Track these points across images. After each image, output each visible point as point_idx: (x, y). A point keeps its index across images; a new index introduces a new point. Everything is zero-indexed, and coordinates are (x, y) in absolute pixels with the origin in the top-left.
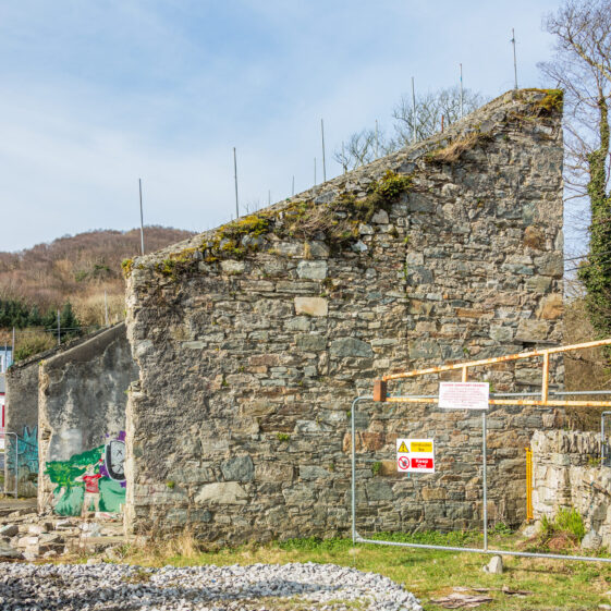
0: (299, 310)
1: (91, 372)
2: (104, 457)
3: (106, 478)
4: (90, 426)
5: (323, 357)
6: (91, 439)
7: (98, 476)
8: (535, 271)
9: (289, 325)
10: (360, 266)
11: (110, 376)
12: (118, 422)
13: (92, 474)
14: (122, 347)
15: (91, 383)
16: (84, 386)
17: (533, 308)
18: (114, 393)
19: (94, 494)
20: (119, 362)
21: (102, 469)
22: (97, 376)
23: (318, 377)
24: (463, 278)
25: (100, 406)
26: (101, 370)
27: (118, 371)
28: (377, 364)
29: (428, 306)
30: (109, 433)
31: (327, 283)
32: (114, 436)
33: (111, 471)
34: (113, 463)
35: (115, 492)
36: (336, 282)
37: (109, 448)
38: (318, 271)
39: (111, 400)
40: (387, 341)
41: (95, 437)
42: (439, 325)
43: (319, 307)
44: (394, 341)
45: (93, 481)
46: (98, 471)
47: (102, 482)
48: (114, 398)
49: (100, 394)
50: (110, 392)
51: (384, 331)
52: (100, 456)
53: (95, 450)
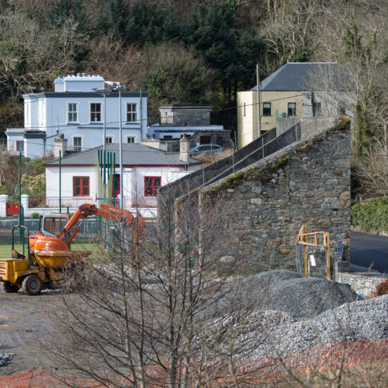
0: (252, 202)
5: (260, 217)
8: (339, 184)
9: (249, 207)
10: (272, 187)
17: (338, 197)
23: (258, 223)
24: (311, 189)
28: (279, 218)
29: (297, 199)
31: (261, 193)
36: (264, 193)
38: (258, 190)
40: (282, 211)
42: (301, 205)
43: (259, 201)
44: (285, 211)
51: (281, 208)
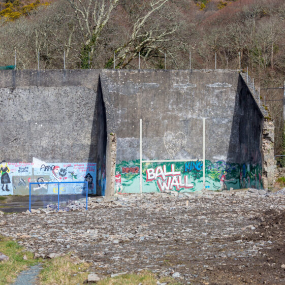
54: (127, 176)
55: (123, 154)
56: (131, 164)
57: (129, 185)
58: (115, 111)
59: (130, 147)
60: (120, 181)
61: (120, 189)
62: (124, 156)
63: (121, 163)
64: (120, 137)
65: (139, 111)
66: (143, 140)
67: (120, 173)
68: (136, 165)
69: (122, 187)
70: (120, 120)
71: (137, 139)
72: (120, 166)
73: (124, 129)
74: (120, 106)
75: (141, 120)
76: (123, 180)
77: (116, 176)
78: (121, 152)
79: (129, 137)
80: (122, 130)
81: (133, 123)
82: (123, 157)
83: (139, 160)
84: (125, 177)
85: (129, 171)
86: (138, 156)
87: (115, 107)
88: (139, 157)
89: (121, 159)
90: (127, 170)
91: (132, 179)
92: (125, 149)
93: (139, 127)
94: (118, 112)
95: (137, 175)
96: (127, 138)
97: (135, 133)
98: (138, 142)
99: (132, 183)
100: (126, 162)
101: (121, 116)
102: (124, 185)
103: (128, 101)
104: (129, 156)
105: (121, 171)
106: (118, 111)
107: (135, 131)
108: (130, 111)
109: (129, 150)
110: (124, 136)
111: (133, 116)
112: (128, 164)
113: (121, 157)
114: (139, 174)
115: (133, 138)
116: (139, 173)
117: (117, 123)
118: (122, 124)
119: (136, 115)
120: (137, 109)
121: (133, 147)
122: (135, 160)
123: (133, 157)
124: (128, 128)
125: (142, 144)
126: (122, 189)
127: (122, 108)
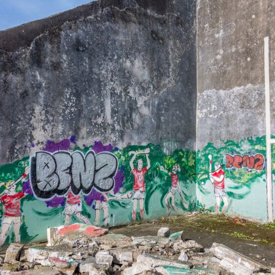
1: (14, 65)
2: (28, 171)
3: (30, 198)
4: (12, 133)
6: (12, 149)
7: (20, 195)
11: (37, 74)
12: (45, 130)
13: (13, 192)
14: (51, 42)
15: (15, 79)
16: (5, 82)
18: (41, 94)
19: (13, 218)
20: (47, 59)
21: (25, 186)
22: (22, 72)
25: (25, 109)
26: (27, 65)
27: (47, 69)
30: (35, 142)
32: (41, 146)
33: (36, 187)
34: (38, 178)
35: (40, 213)
37: (34, 160)
39: (38, 103)
41: (17, 147)
45: (14, 201)
46: (20, 188)
47: (25, 202)
48: (41, 101)
49: (25, 94)
50: (36, 93)
52: (24, 169)
53: (17, 163)
54: (238, 176)
55: (228, 126)
56: (246, 147)
57: (241, 197)
58: (212, 35)
59: (242, 107)
60: (223, 187)
61: (222, 204)
62: (230, 128)
63: (223, 145)
64: (221, 88)
65: (261, 19)
66: (271, 88)
67: (223, 166)
68: (257, 151)
69: (226, 199)
70: (222, 52)
71: (257, 86)
72: (222, 152)
73: (230, 68)
74: (221, 21)
75: (266, 40)
76: (229, 183)
77: (215, 174)
78: (224, 122)
79: (239, 85)
80: (224, 73)
81: (248, 52)
82: (228, 132)
83: (264, 137)
84: (233, 178)
85: (240, 164)
86: (260, 129)
87: (212, 26)
88: (264, 131)
89: (223, 137)
90: (238, 160)
91: (247, 184)
92: (231, 112)
93: (263, 58)
94: (217, 36)
95: (260, 175)
96: (237, 89)
97: (253, 74)
98: (261, 94)
99: (247, 194)
100: (234, 144)
101: (223, 43)
102: (230, 194)
103: (236, 7)
104: (239, 129)
105: (225, 162)
106: (218, 32)
107: (252, 69)
108: (241, 27)
109: (241, 116)
110: (228, 86)
111: (247, 36)
112: (238, 146)
113: (223, 131)
114: (265, 173)
115: (249, 86)
116: (265, 168)
117: (216, 60)
118: (225, 58)
119: (255, 31)
120: (256, 15)
121: (250, 107)
122: (254, 139)
123: (249, 131)
124: (237, 65)
125: (271, 97)
126: (226, 204)
127: (225, 24)
